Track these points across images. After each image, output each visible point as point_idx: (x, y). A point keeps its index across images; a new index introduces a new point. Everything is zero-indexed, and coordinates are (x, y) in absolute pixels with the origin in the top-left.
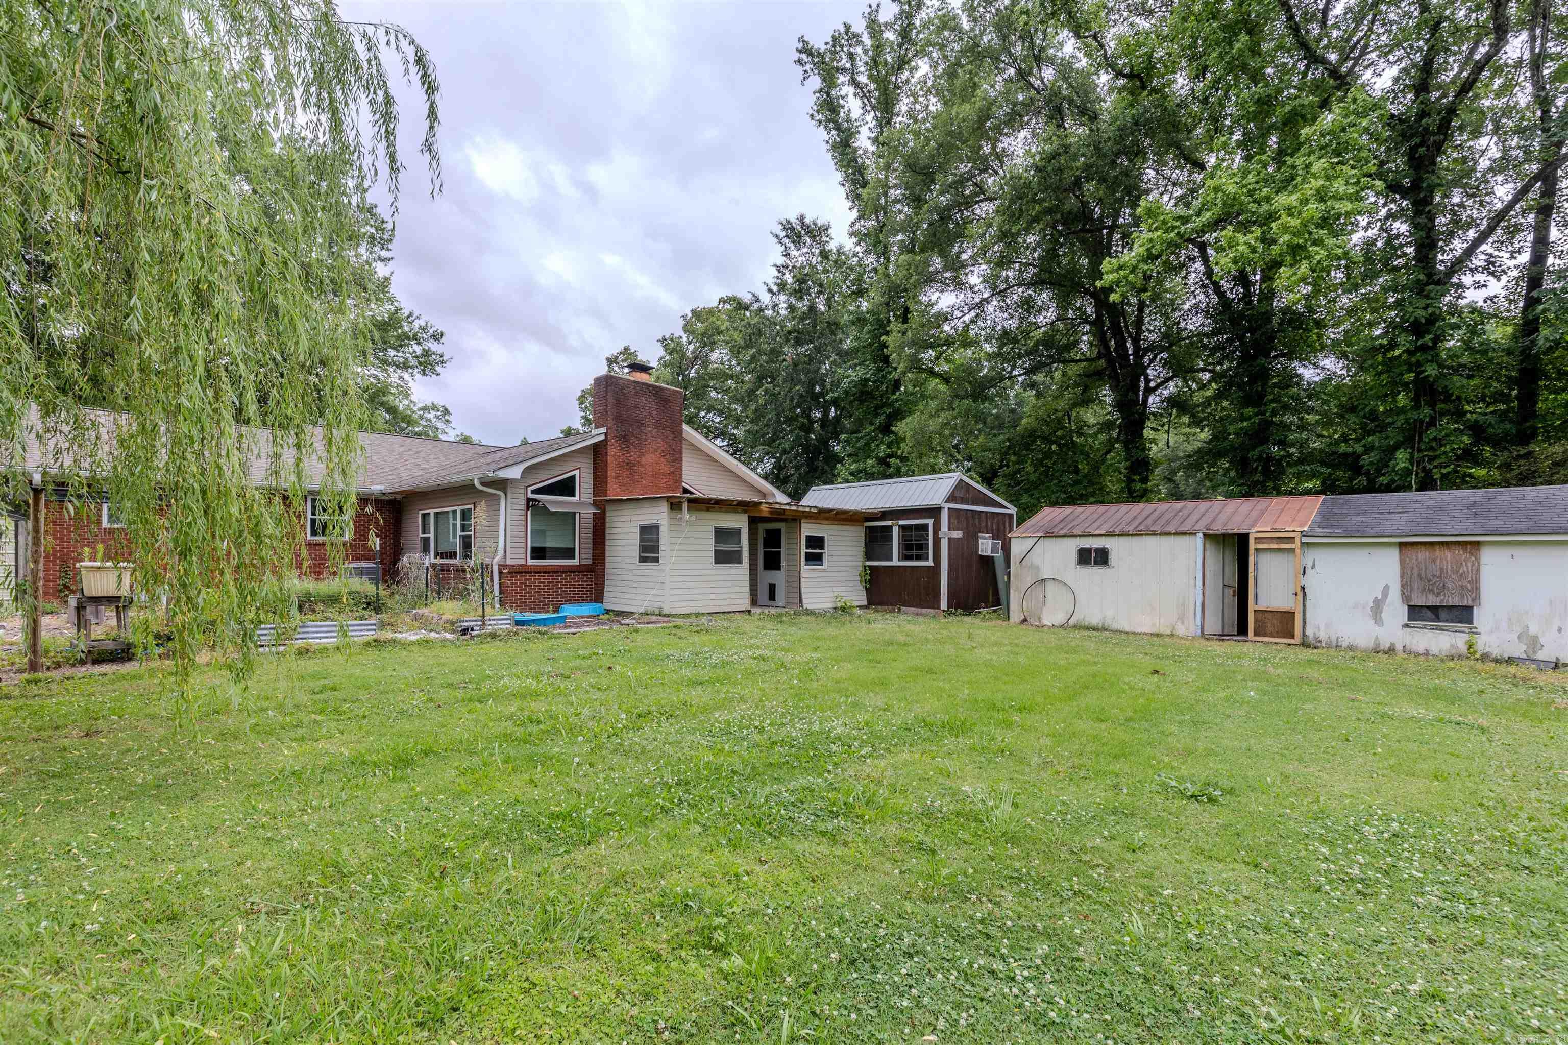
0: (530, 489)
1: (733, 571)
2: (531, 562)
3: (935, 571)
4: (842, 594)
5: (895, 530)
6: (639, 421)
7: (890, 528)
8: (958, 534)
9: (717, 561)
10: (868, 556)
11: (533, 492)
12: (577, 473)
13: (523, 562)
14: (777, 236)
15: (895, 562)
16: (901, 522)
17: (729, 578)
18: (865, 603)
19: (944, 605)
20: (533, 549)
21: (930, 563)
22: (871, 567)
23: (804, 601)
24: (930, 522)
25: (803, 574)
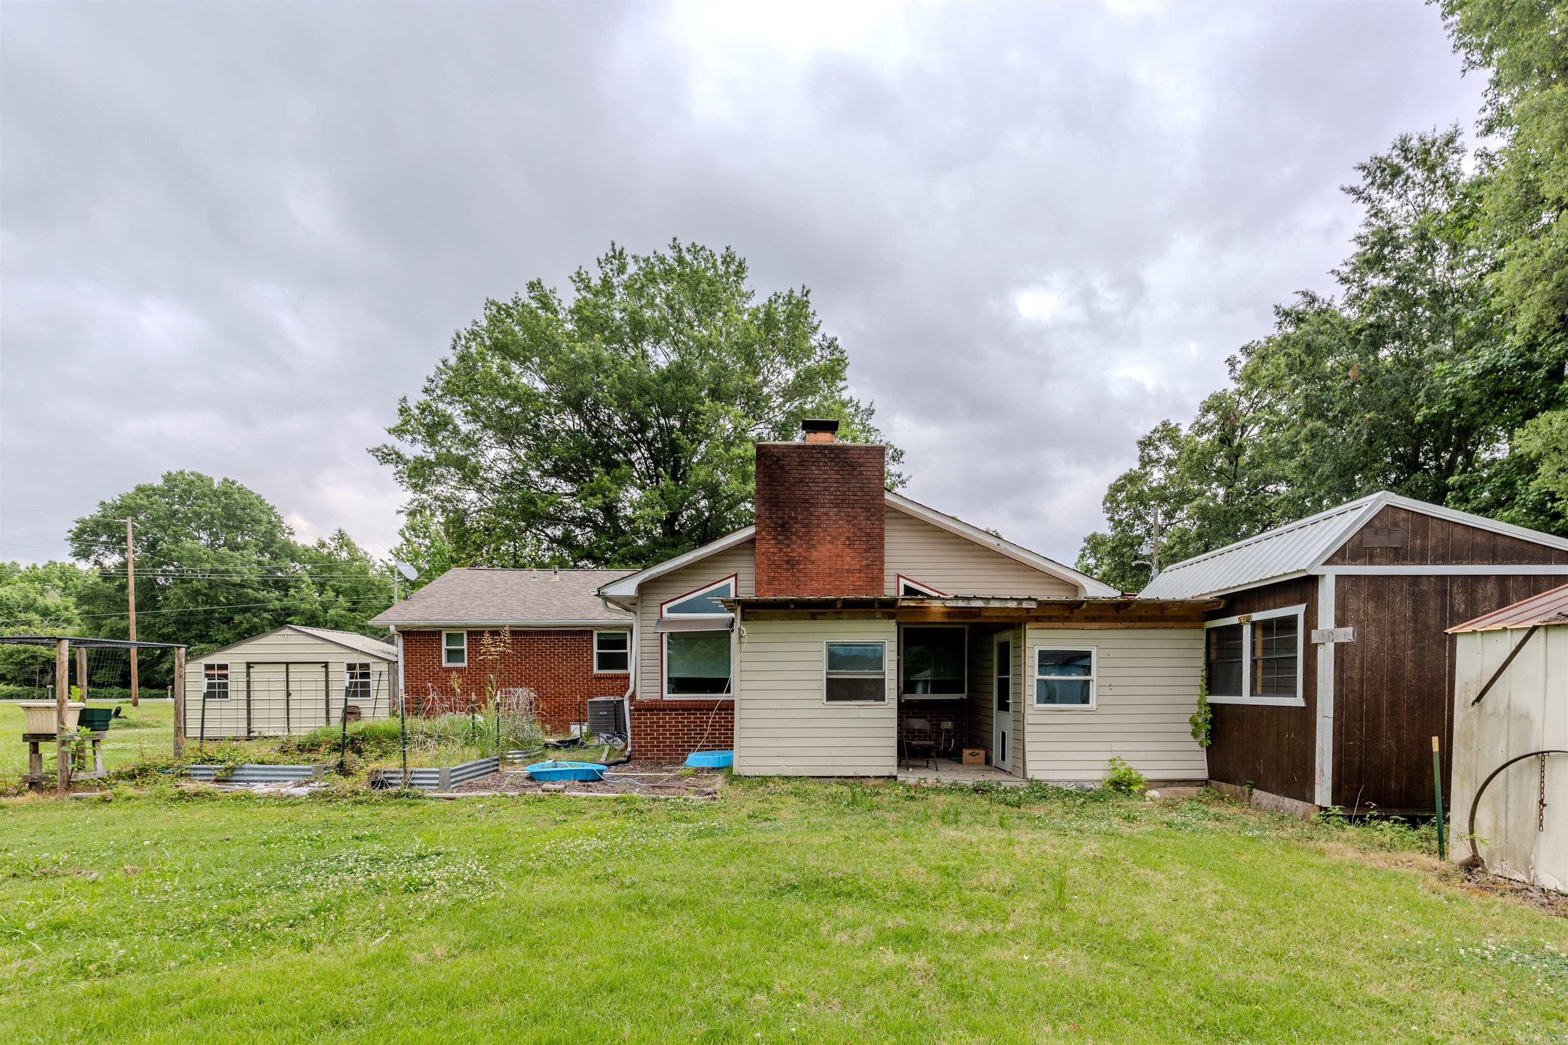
0: (665, 608)
1: (863, 713)
2: (667, 697)
3: (1307, 715)
4: (1124, 756)
5: (1247, 630)
6: (806, 501)
7: (1238, 628)
8: (1347, 634)
9: (829, 698)
10: (1211, 686)
11: (670, 610)
12: (732, 581)
13: (657, 696)
14: (1353, 190)
15: (1246, 698)
16: (1257, 616)
17: (856, 723)
18: (1204, 775)
19: (1323, 793)
20: (670, 680)
21: (1298, 701)
22: (1212, 705)
23: (1029, 766)
24: (1299, 610)
25: (1029, 719)
